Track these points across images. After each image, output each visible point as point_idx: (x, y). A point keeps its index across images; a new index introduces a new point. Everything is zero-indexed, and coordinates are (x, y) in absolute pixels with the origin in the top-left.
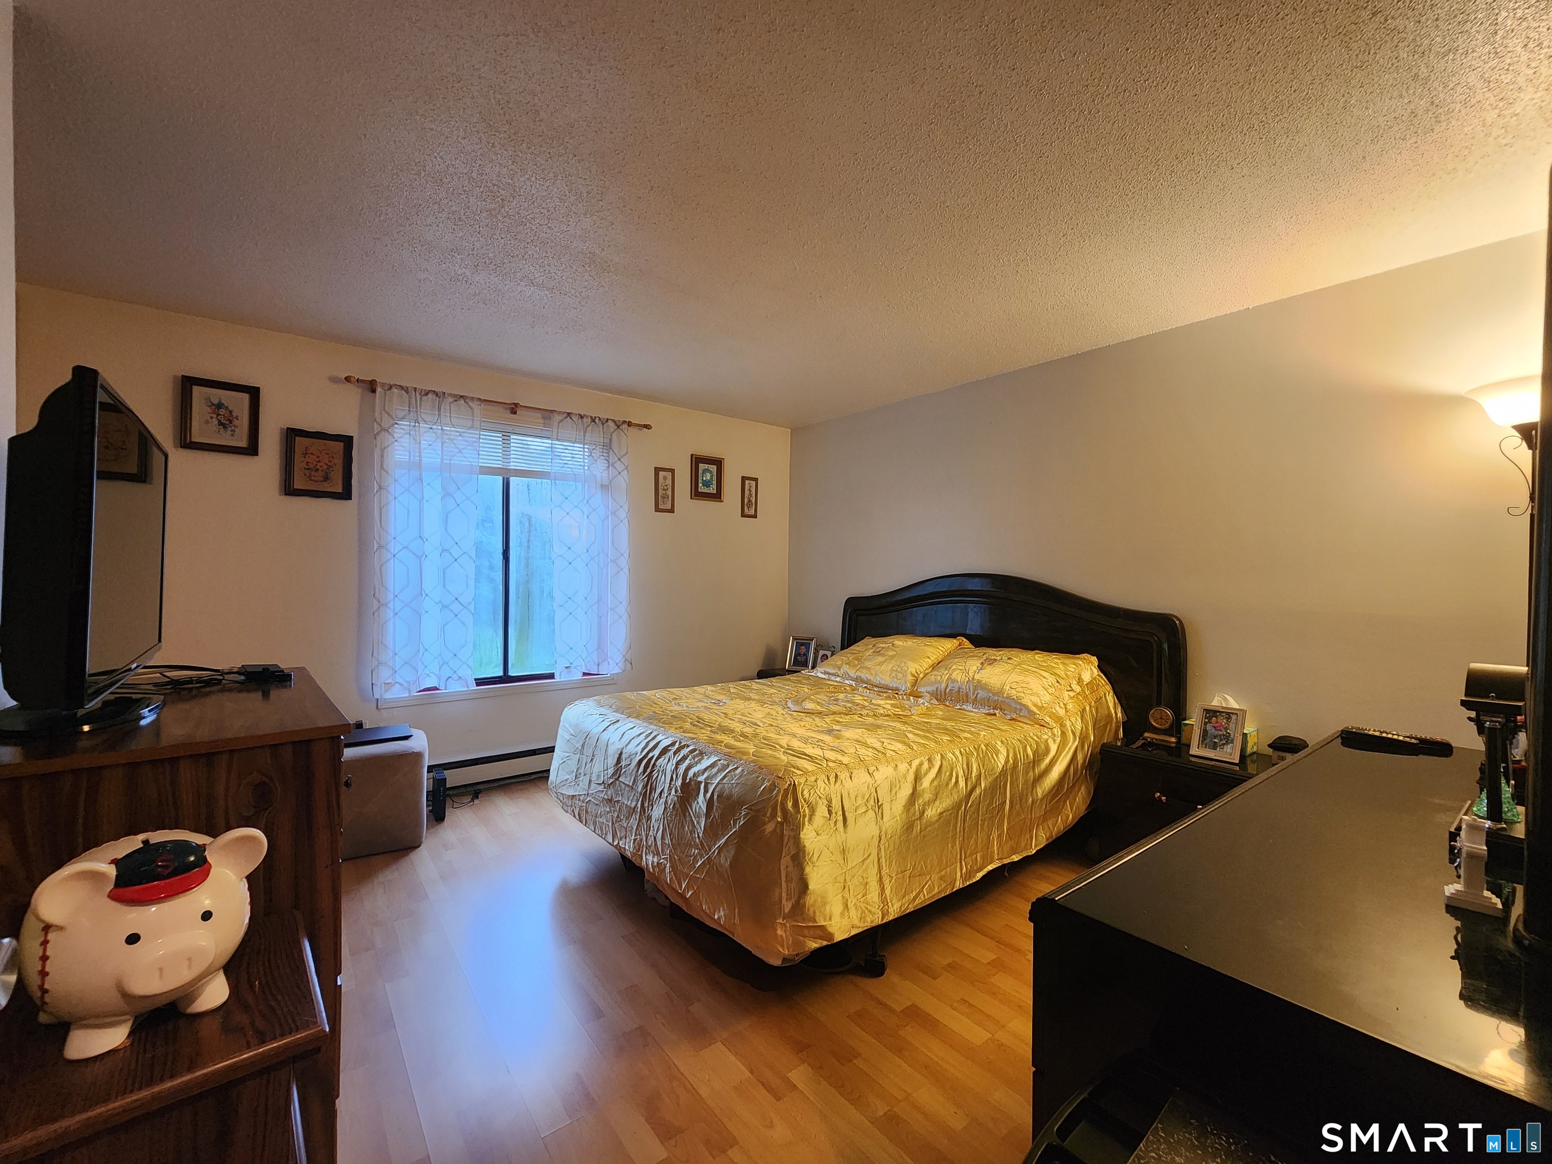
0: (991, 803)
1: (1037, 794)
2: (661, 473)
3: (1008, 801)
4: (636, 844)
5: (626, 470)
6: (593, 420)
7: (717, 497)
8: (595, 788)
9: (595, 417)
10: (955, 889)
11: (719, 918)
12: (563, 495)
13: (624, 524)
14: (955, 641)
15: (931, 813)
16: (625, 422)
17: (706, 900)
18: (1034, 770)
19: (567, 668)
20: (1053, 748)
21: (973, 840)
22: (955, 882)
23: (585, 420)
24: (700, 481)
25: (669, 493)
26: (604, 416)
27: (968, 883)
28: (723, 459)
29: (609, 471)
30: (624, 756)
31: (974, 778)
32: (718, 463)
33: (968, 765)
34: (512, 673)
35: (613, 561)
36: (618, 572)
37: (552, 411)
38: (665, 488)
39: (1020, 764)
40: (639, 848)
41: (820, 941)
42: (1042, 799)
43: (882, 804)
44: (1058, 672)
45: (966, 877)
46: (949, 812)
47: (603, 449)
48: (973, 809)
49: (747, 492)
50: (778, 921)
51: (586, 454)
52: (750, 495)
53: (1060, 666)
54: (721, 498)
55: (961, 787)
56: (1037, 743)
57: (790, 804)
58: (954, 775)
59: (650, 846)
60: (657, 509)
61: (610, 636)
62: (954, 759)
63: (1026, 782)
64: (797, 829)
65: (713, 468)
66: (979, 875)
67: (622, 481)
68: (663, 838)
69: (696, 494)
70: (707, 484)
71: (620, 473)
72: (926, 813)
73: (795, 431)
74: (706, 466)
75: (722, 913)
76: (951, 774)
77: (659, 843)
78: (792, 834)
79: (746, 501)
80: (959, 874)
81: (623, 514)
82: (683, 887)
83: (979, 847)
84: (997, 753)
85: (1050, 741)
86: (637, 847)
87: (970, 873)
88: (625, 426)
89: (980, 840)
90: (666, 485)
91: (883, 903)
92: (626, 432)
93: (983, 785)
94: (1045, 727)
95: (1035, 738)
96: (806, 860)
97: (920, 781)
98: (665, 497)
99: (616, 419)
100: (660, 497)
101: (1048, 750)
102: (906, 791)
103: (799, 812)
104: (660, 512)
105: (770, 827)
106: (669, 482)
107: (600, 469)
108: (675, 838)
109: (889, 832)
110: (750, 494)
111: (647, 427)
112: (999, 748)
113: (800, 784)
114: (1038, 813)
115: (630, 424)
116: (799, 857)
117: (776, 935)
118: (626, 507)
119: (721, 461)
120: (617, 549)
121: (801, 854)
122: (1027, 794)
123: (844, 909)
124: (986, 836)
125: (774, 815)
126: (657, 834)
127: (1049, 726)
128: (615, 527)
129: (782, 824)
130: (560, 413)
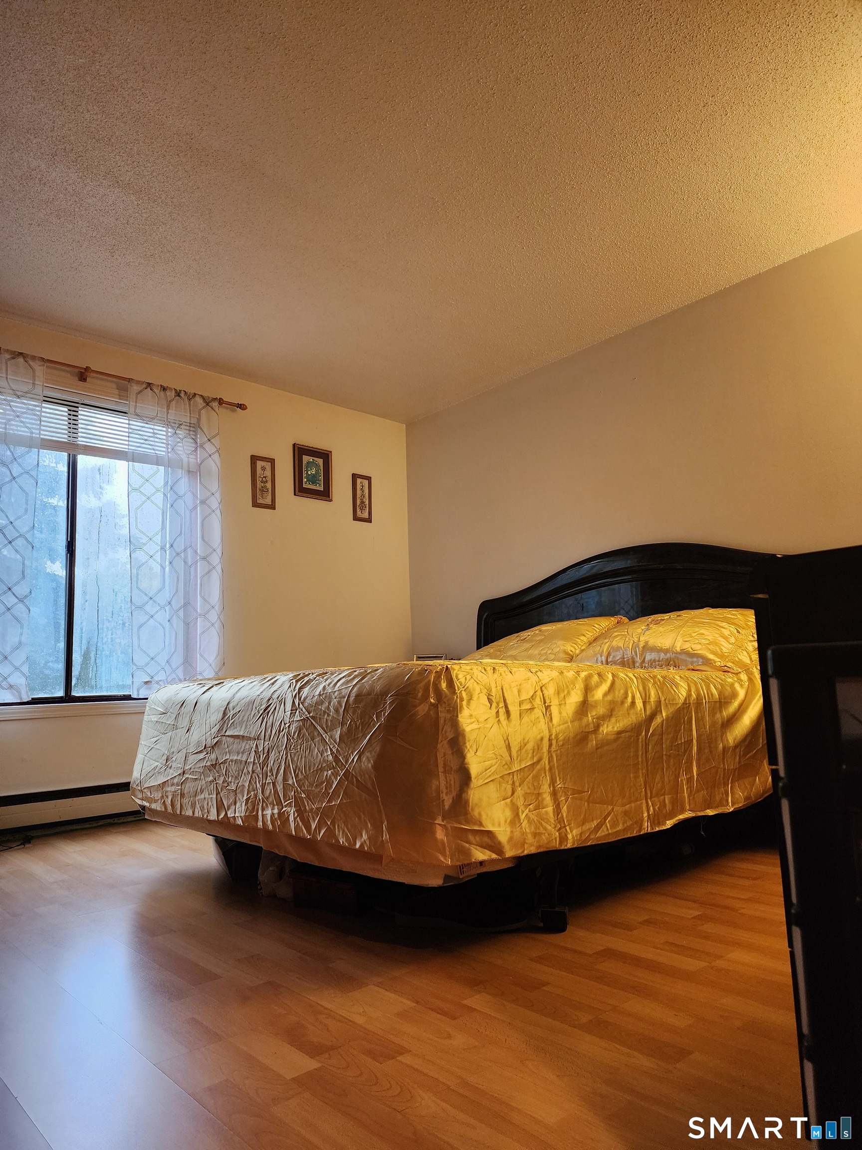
0: (675, 738)
1: (728, 740)
2: (258, 462)
3: (695, 741)
4: (249, 804)
5: (217, 454)
6: (178, 394)
7: (325, 494)
8: (192, 759)
9: (180, 391)
10: (642, 833)
11: (362, 845)
12: (142, 477)
13: (216, 515)
14: (612, 619)
15: (608, 729)
16: (214, 399)
17: (344, 831)
18: (721, 712)
19: (146, 683)
20: (742, 693)
21: (658, 777)
22: (642, 823)
23: (168, 393)
24: (304, 475)
25: (269, 485)
26: (190, 391)
27: (657, 829)
28: (331, 452)
29: (196, 455)
30: (231, 706)
31: (652, 703)
32: (325, 456)
33: (644, 688)
34: (75, 693)
35: (204, 558)
36: (209, 572)
37: (129, 380)
38: (264, 479)
39: (704, 701)
40: (253, 808)
41: (488, 852)
42: (736, 747)
43: (550, 706)
44: (736, 621)
45: (654, 818)
46: (628, 734)
47: (190, 430)
48: (656, 738)
49: (359, 492)
50: (436, 822)
51: (169, 434)
52: (363, 496)
53: (739, 616)
54: (329, 497)
55: (639, 708)
56: (722, 685)
57: (444, 685)
58: (630, 695)
59: (267, 798)
60: (255, 504)
61: (200, 648)
62: (628, 679)
63: (713, 724)
64: (454, 711)
65: (320, 461)
66: (669, 824)
67: (214, 464)
68: (285, 779)
69: (300, 490)
70: (313, 479)
71: (210, 456)
72: (601, 729)
73: (412, 426)
74: (311, 459)
75: (365, 837)
76: (626, 694)
77: (280, 788)
78: (448, 716)
79: (358, 502)
80: (645, 815)
81: (214, 503)
82: (313, 827)
83: (667, 788)
84: (677, 685)
85: (737, 686)
86: (250, 808)
87: (656, 819)
88: (215, 404)
89: (666, 779)
90: (265, 477)
91: (559, 822)
92: (217, 410)
93: (664, 714)
94: (729, 672)
95: (719, 680)
96: (466, 747)
97: (591, 692)
98: (264, 490)
99: (204, 395)
100: (258, 490)
101: (734, 695)
102: (575, 698)
103: (454, 692)
104: (259, 507)
105: (422, 710)
106: (268, 473)
107: (184, 449)
108: (302, 772)
109: (561, 737)
110: (362, 494)
111: (242, 407)
112: (679, 682)
113: (454, 670)
114: (732, 763)
115: (221, 402)
116: (457, 743)
117: (436, 839)
118: (218, 495)
119: (328, 454)
120: (207, 543)
121: (461, 738)
122: (716, 738)
123: (515, 817)
124: (673, 776)
125: (426, 696)
126: (276, 778)
127: (732, 671)
128: (205, 519)
129: (435, 706)
130: (138, 382)
